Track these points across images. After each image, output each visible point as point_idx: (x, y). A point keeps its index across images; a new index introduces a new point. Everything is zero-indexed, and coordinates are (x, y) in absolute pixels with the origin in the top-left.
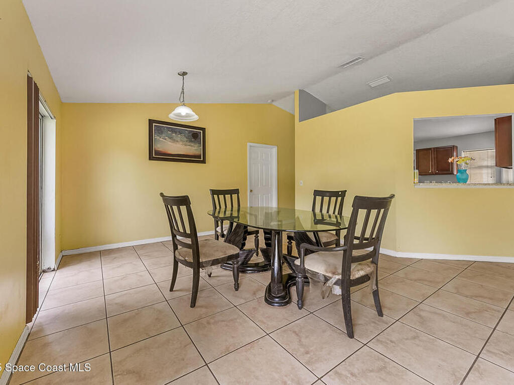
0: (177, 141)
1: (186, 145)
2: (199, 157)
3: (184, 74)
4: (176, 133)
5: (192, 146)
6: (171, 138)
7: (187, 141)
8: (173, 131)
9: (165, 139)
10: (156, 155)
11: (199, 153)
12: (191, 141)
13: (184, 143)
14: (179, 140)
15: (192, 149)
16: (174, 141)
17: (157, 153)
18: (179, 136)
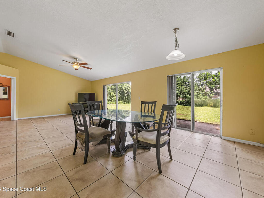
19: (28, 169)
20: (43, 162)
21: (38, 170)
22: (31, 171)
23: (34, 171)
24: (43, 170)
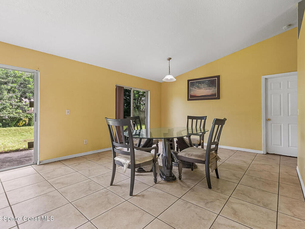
0: (201, 88)
1: (206, 89)
2: (215, 95)
3: (170, 59)
4: (201, 83)
5: (210, 89)
6: (198, 87)
7: (207, 87)
8: (200, 83)
9: (195, 88)
10: (191, 98)
11: (215, 93)
12: (210, 86)
13: (205, 88)
14: (202, 87)
17: (192, 96)
18: (203, 85)
19: (264, 210)
20: (243, 204)
21: (254, 201)
22: (262, 204)
23: (259, 202)
24: (250, 197)
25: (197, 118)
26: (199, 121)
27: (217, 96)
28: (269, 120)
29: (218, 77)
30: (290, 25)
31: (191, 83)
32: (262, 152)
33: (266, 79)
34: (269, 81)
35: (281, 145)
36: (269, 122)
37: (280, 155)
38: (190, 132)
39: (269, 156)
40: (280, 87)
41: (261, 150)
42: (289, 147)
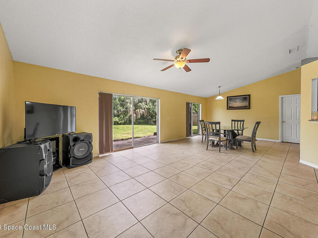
1: (241, 103)
6: (234, 101)
7: (241, 101)
8: (235, 99)
11: (247, 105)
12: (243, 101)
15: (245, 104)
16: (236, 102)
17: (230, 107)
18: (238, 100)
25: (238, 121)
26: (239, 123)
27: (248, 107)
28: (284, 122)
29: (249, 95)
30: (298, 68)
31: (229, 99)
32: (279, 141)
33: (282, 97)
34: (284, 99)
35: (292, 137)
36: (284, 124)
37: (291, 143)
38: (233, 129)
39: (283, 143)
40: (292, 102)
41: (279, 140)
42: (297, 138)
